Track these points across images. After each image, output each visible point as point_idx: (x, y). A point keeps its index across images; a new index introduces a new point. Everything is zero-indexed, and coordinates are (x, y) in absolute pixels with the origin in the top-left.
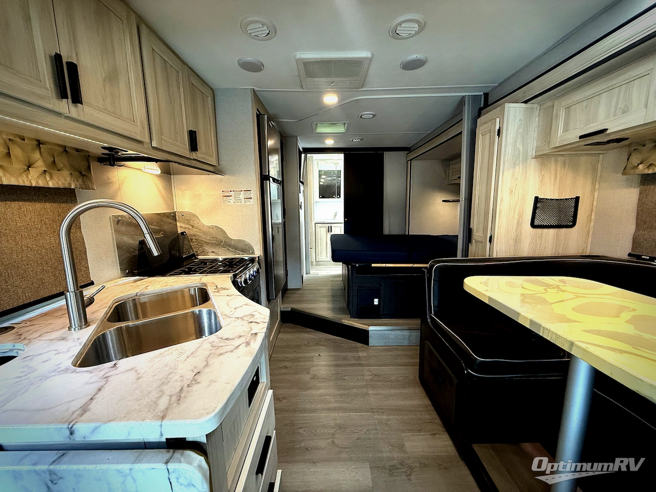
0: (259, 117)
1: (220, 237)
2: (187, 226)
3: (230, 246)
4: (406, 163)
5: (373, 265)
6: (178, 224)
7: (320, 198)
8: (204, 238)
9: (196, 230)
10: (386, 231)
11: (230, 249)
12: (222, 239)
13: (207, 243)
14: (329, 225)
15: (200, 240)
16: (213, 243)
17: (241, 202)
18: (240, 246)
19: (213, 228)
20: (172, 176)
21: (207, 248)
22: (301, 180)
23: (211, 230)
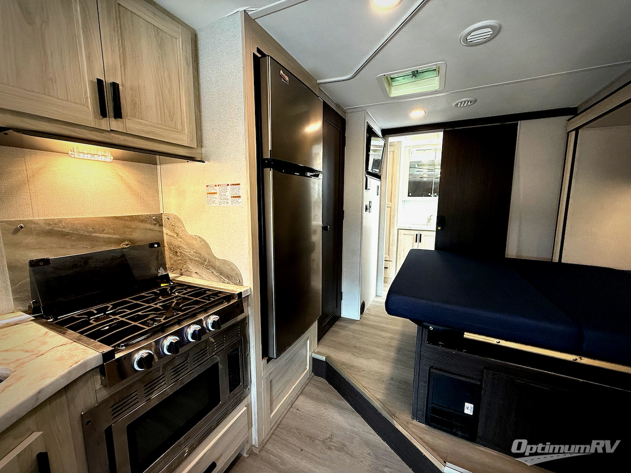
0: (258, 62)
1: (204, 254)
2: (172, 234)
3: (214, 268)
4: (565, 135)
5: (467, 335)
6: (165, 230)
7: (409, 196)
8: (188, 252)
9: (180, 240)
10: (513, 250)
11: (215, 273)
12: (206, 256)
13: (191, 260)
14: (417, 232)
15: (184, 254)
16: (196, 260)
17: (227, 203)
18: (226, 269)
19: (196, 240)
20: (158, 167)
21: (192, 267)
22: (370, 170)
23: (194, 242)
